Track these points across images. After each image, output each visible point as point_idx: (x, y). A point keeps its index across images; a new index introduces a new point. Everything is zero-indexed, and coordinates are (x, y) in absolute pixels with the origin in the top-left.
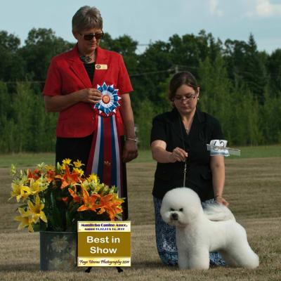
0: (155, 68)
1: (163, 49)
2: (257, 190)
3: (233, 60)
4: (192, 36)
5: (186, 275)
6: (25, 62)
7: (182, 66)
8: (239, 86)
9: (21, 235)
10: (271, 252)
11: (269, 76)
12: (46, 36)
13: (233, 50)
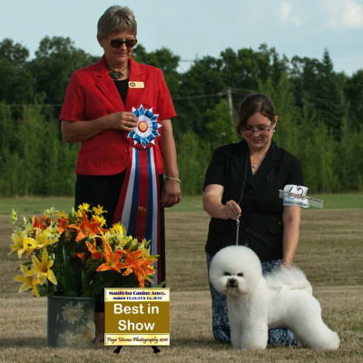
0: (202, 91)
1: (212, 66)
2: (329, 250)
3: (302, 83)
4: (250, 51)
5: (235, 357)
6: (34, 80)
7: (236, 89)
8: (310, 117)
9: (24, 300)
10: (345, 330)
11: (348, 105)
12: (62, 47)
13: (301, 70)
